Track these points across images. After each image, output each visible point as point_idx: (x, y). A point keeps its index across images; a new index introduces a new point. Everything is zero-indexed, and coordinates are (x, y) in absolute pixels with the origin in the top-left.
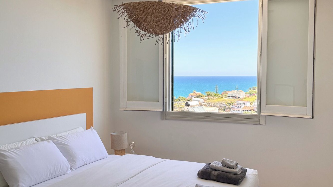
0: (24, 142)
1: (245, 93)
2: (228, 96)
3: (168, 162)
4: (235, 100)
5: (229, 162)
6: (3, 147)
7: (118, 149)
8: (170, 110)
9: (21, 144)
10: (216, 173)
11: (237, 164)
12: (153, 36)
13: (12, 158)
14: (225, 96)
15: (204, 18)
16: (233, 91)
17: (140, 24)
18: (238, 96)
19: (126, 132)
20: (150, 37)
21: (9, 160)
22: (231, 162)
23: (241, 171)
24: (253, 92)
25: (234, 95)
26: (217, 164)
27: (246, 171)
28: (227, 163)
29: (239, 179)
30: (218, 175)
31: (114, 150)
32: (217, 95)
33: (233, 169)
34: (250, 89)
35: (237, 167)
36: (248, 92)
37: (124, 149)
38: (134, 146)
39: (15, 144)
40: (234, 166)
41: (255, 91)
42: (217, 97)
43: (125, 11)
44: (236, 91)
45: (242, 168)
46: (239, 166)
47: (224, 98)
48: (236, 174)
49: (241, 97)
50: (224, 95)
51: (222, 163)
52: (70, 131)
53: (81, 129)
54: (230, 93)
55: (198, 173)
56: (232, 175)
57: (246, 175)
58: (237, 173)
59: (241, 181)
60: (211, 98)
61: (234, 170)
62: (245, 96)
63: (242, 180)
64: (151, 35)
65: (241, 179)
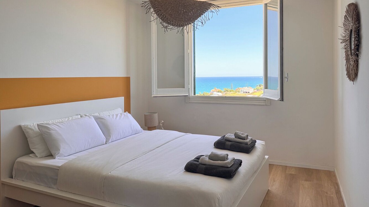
0: (71, 118)
1: (253, 89)
2: (241, 91)
3: (190, 136)
4: (245, 94)
5: (240, 134)
6: (52, 121)
7: (150, 126)
8: (193, 95)
9: (68, 119)
10: (230, 143)
11: (247, 136)
12: (176, 28)
13: (56, 130)
14: (239, 92)
15: (218, 11)
16: (244, 87)
17: (164, 18)
18: (248, 91)
19: (156, 113)
20: (173, 29)
21: (52, 132)
22: (242, 134)
23: (251, 141)
24: (259, 88)
25: (245, 91)
26: (231, 136)
27: (256, 142)
28: (239, 135)
29: (249, 148)
30: (231, 145)
31: (147, 127)
32: (232, 91)
33: (244, 139)
34: (257, 86)
35: (247, 138)
36: (256, 88)
37: (155, 126)
38: (163, 124)
39: (63, 120)
40: (245, 137)
41: (261, 87)
42: (232, 92)
43: (152, 7)
44: (246, 87)
45: (252, 139)
46: (250, 138)
47: (237, 93)
48: (246, 144)
49: (251, 92)
50: (237, 91)
51: (234, 135)
52: (110, 111)
53: (120, 110)
54: (242, 89)
55: (214, 144)
56: (243, 145)
57: (256, 145)
58: (248, 143)
59: (251, 150)
60: (228, 93)
61: (245, 141)
62: (253, 92)
63: (253, 149)
64: (174, 27)
65: (251, 148)
